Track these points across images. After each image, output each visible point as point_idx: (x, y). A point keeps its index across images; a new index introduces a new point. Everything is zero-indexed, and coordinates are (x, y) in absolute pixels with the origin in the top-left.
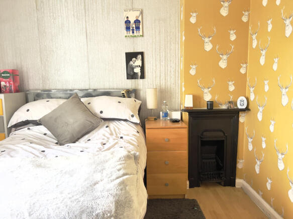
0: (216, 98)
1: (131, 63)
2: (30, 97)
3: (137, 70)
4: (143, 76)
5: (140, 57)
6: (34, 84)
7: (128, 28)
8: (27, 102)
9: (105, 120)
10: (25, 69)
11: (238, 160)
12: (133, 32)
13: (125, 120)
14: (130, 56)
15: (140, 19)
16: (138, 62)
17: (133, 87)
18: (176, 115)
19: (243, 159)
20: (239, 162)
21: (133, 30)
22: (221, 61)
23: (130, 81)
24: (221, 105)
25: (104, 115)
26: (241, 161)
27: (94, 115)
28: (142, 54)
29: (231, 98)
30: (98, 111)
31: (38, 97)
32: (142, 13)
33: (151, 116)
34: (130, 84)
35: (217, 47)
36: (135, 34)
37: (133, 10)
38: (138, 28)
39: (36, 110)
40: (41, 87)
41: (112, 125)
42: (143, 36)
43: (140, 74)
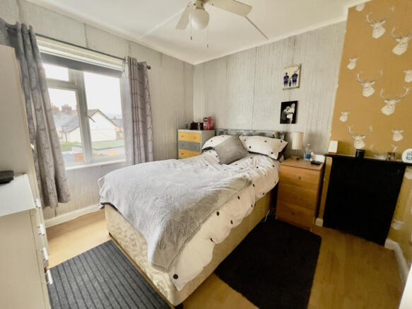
0: (371, 148)
1: (285, 110)
2: (218, 133)
3: (290, 117)
4: (294, 121)
5: (294, 105)
6: (221, 125)
7: (286, 82)
8: (216, 135)
9: (250, 152)
10: (217, 116)
11: (394, 220)
12: (290, 85)
13: (266, 155)
14: (285, 105)
15: (298, 73)
16: (292, 110)
17: (285, 130)
18: (320, 158)
19: (402, 220)
20: (394, 222)
21: (290, 83)
22: (386, 106)
23: (282, 125)
24: (378, 155)
25: (251, 150)
26: (400, 222)
27: (245, 148)
28: (296, 103)
29: (395, 150)
30: (248, 146)
31: (221, 133)
32: (300, 68)
33: (295, 155)
34: (282, 128)
35: (382, 92)
36: (292, 86)
37: (293, 66)
38: (295, 81)
39: (216, 141)
40: (224, 128)
41: (256, 157)
42: (298, 87)
43: (291, 120)
